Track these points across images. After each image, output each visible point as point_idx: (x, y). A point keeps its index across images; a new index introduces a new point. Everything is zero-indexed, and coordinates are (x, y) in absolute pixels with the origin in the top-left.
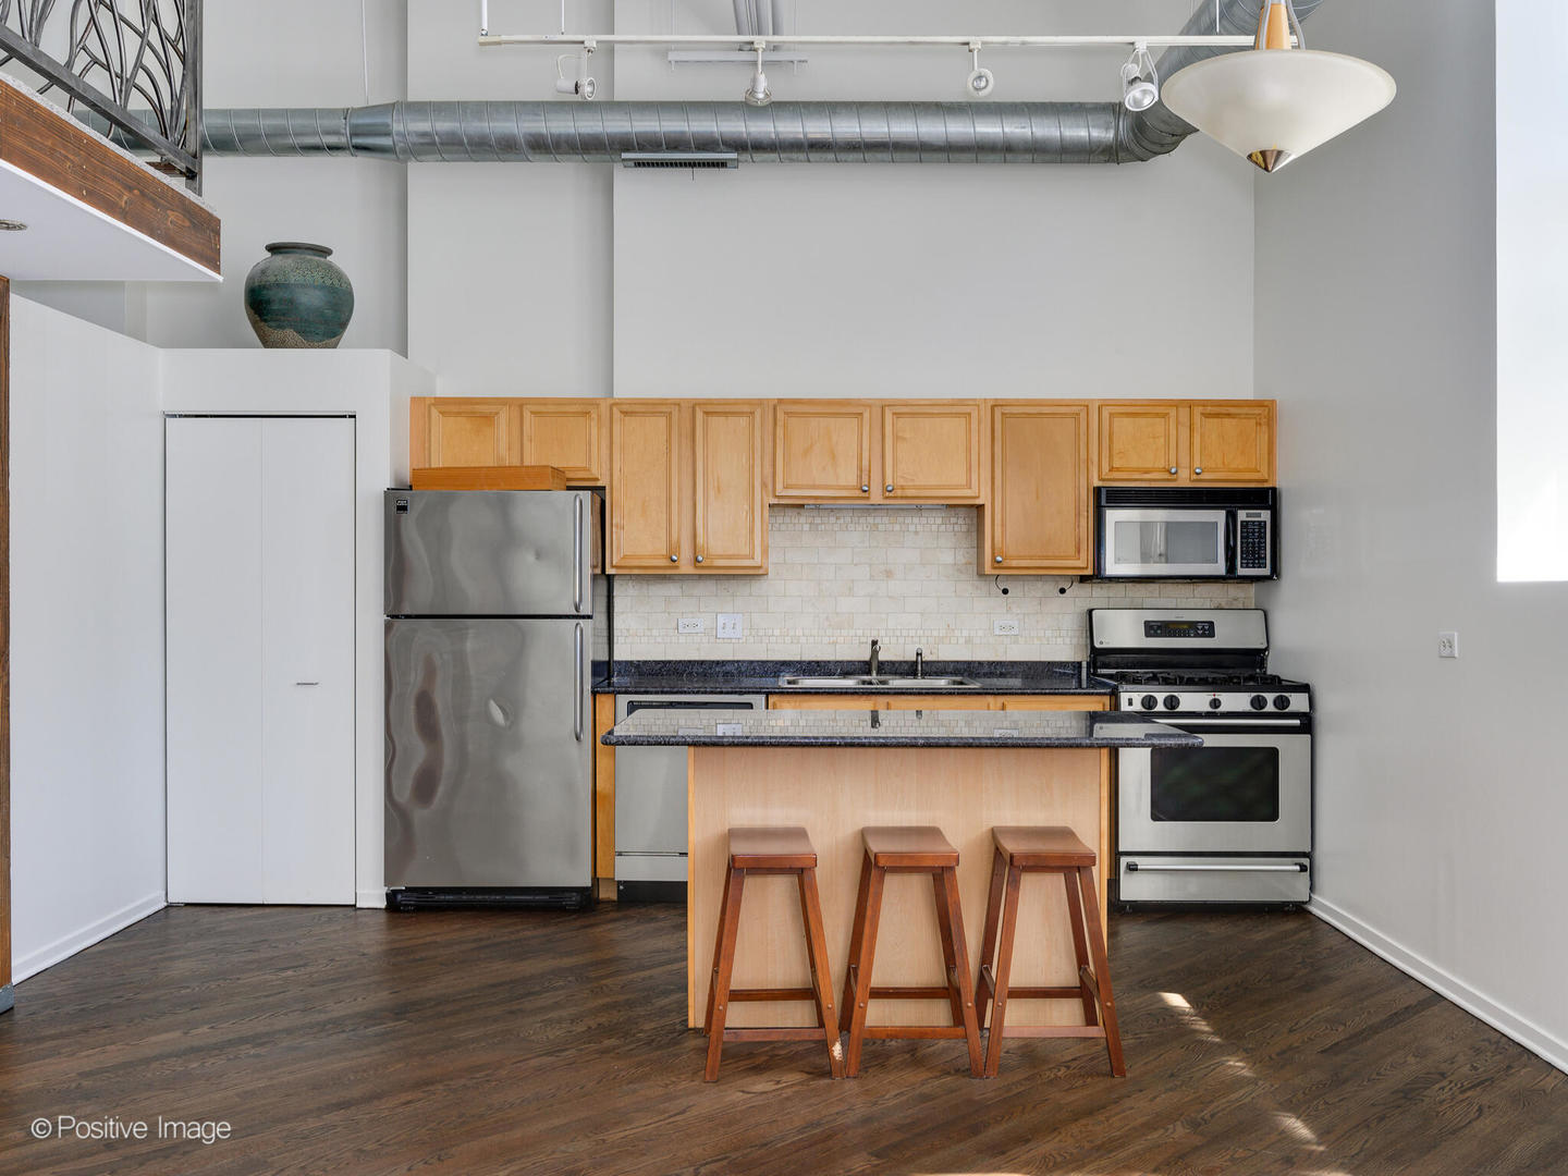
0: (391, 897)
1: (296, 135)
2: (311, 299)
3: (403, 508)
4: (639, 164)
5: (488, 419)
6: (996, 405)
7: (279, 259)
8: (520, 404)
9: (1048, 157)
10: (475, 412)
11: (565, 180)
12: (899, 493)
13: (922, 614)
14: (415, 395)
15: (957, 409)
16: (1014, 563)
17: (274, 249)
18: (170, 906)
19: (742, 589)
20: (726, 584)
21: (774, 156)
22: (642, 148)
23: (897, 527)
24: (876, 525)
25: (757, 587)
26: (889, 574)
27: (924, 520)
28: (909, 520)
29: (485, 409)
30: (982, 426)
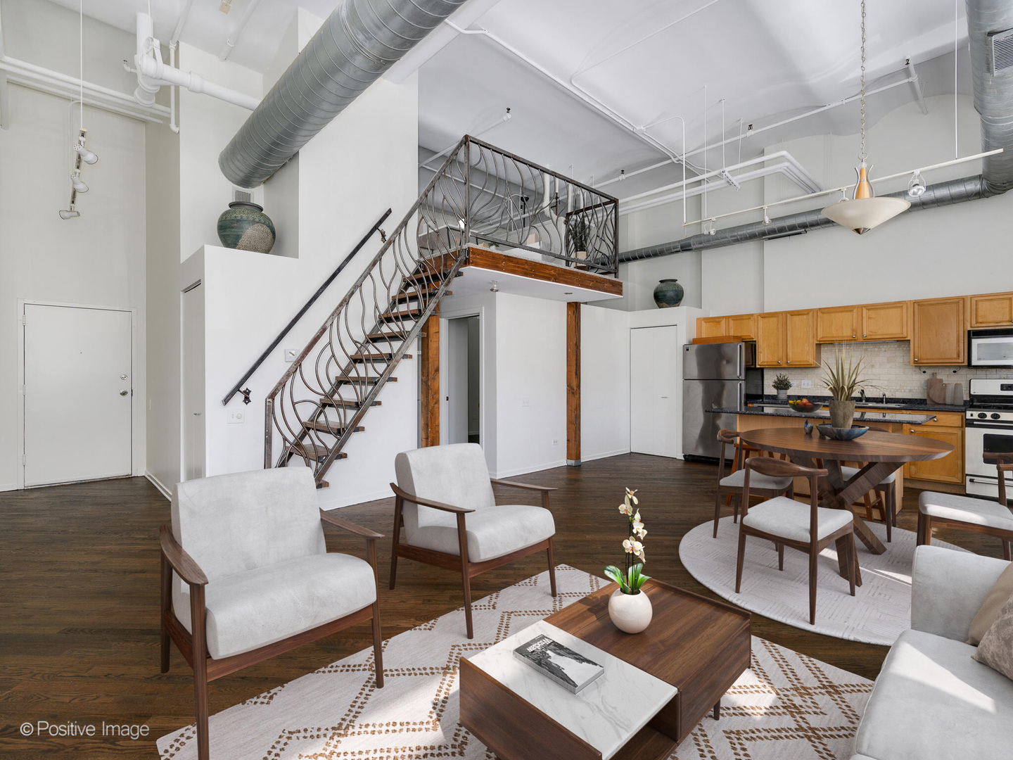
0: (685, 456)
1: (674, 249)
2: (670, 294)
3: (688, 350)
4: (769, 239)
5: (719, 322)
6: (915, 302)
7: (664, 284)
8: (727, 318)
9: (945, 203)
10: (715, 321)
11: (750, 247)
12: (869, 337)
13: (888, 381)
14: (698, 317)
15: (897, 305)
16: (925, 361)
17: (661, 282)
18: (631, 453)
19: (811, 372)
20: (804, 370)
21: (819, 227)
22: (769, 234)
23: (876, 349)
24: (867, 349)
25: (817, 371)
26: (873, 366)
27: (889, 346)
28: (881, 347)
29: (717, 320)
30: (909, 310)
